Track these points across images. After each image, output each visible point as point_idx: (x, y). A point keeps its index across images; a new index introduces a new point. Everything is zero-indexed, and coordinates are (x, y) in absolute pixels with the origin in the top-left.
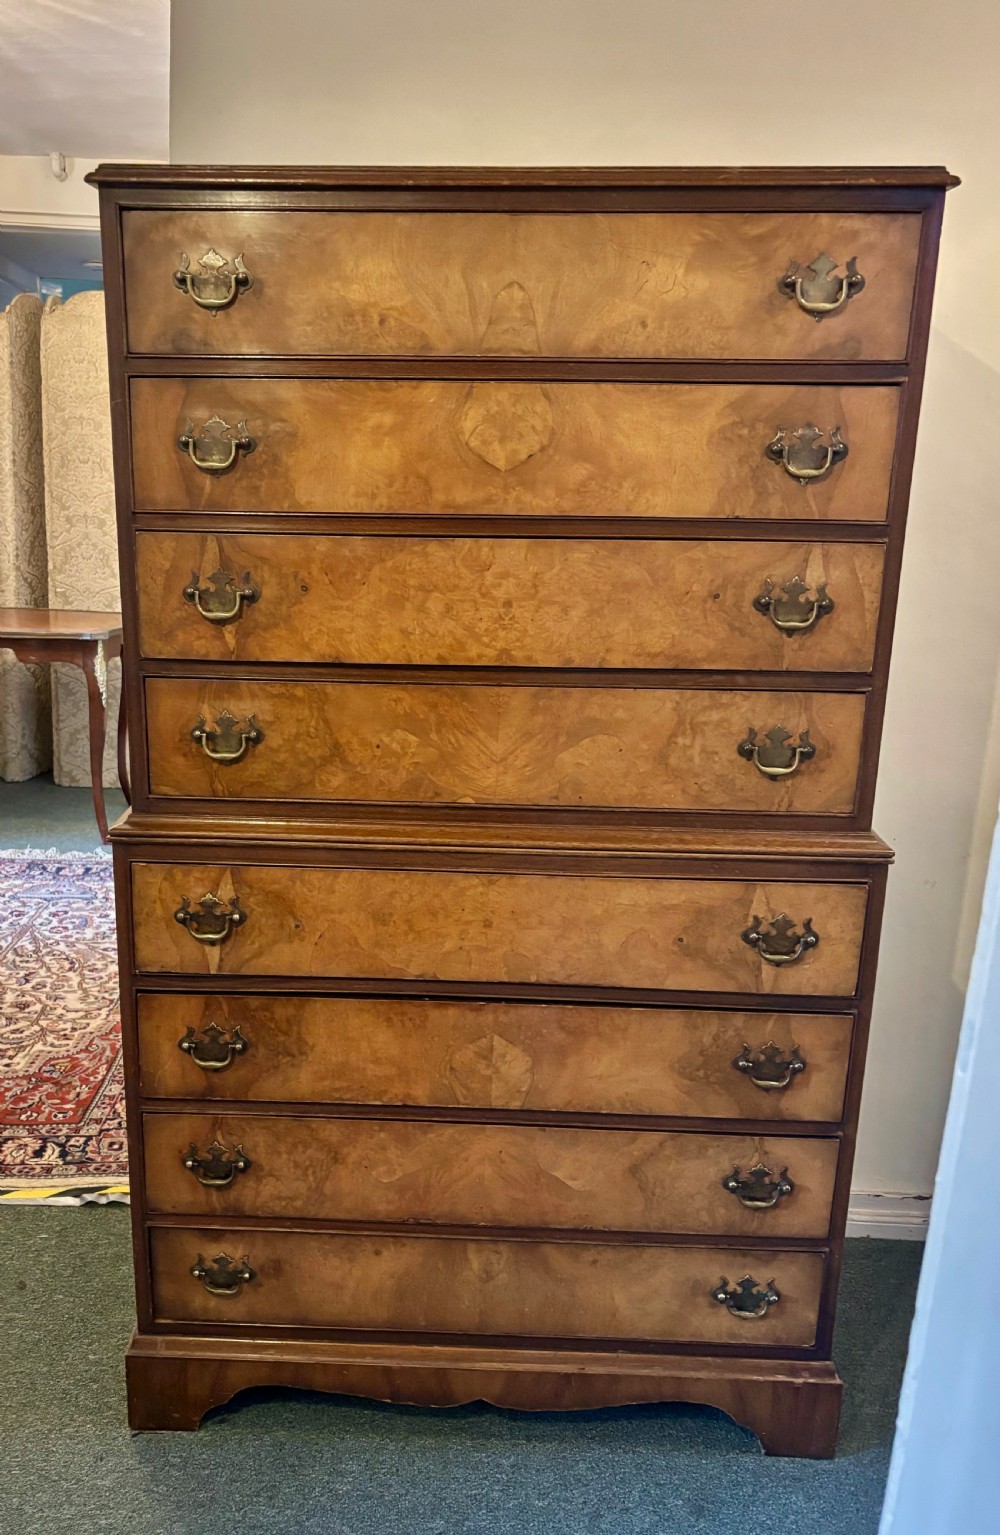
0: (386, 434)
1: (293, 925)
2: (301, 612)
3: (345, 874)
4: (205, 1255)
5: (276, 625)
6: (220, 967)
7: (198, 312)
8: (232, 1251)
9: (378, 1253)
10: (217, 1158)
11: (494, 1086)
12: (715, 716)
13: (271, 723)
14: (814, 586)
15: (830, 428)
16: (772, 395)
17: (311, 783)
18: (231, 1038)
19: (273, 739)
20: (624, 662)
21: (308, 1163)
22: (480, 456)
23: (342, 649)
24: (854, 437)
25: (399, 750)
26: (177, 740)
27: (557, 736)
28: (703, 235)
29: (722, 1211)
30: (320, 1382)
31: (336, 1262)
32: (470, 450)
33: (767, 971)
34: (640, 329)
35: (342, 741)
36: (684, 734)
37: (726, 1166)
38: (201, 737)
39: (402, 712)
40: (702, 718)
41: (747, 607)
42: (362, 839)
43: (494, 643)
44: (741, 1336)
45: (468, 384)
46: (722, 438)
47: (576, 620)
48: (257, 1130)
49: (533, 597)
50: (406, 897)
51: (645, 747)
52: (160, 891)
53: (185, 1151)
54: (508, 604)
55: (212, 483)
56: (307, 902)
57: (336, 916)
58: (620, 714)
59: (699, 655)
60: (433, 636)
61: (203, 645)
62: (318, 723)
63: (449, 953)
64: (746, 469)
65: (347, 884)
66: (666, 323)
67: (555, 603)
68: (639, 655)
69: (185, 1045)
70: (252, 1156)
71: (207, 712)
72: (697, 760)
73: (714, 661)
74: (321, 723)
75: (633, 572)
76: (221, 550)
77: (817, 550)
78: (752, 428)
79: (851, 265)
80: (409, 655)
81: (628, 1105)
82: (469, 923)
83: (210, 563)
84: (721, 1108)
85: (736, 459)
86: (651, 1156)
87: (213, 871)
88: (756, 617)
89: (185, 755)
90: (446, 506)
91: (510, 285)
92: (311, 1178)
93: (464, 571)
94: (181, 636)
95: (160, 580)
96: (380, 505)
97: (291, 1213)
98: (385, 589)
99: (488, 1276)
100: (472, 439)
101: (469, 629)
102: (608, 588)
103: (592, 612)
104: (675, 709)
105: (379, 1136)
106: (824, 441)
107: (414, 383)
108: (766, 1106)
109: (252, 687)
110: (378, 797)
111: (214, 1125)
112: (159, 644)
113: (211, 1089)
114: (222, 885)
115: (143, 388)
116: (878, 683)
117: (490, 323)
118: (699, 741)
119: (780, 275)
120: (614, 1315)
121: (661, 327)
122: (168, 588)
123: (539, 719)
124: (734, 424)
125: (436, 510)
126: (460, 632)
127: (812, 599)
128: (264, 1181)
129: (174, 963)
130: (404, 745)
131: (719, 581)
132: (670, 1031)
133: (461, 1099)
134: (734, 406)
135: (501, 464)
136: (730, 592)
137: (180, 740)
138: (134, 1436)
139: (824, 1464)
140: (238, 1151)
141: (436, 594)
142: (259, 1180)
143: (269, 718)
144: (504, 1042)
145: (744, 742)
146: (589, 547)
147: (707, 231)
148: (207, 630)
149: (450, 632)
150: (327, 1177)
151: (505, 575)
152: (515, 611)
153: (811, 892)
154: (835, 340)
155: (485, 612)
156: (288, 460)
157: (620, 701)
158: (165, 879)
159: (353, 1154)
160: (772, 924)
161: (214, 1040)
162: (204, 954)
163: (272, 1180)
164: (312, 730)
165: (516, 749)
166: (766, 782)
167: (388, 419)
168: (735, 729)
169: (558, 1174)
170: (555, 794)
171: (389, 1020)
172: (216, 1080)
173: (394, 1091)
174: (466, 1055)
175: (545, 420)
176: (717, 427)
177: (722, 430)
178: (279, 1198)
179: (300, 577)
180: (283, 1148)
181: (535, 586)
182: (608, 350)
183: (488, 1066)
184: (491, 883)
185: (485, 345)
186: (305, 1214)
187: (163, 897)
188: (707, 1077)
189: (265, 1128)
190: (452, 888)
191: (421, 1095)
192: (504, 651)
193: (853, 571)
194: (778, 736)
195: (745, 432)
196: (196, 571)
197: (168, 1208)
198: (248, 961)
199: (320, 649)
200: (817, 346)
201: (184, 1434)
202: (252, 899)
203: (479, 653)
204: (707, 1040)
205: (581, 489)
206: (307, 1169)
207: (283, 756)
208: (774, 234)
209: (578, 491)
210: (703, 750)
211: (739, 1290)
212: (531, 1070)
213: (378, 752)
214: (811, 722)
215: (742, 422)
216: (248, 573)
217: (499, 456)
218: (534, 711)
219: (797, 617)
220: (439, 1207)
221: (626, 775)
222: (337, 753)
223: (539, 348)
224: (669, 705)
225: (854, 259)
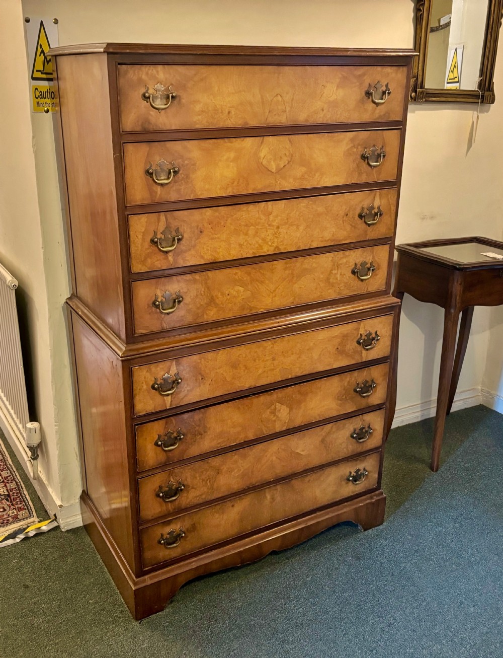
0: (231, 162)
1: (201, 379)
2: (200, 242)
3: (221, 352)
4: (164, 533)
5: (190, 250)
6: (171, 405)
7: (153, 111)
8: (176, 527)
9: (233, 506)
10: (170, 489)
11: (276, 423)
12: (344, 260)
13: (186, 292)
14: (377, 207)
15: (380, 147)
16: (363, 135)
17: (203, 315)
18: (177, 434)
19: (187, 300)
20: (317, 245)
21: (207, 478)
22: (266, 168)
23: (216, 256)
24: (388, 149)
25: (237, 295)
26: (146, 308)
27: (293, 278)
28: (342, 74)
29: (350, 446)
30: (215, 568)
31: (217, 516)
32: (263, 165)
33: (364, 352)
34: (321, 111)
35: (214, 295)
36: (335, 269)
37: (352, 430)
38: (159, 305)
39: (237, 278)
40: (340, 262)
41: (357, 217)
42: (227, 335)
43: (273, 244)
44: (356, 491)
45: (262, 138)
46: (348, 153)
47: (301, 230)
48: (187, 471)
49: (286, 223)
50: (244, 355)
51: (322, 276)
52: (145, 377)
53: (157, 490)
54: (278, 227)
55: (161, 190)
56: (206, 367)
57: (218, 371)
58: (314, 265)
59: (341, 238)
60: (250, 245)
61: (158, 263)
62: (204, 289)
63: (260, 374)
64: (355, 164)
65: (222, 356)
66: (330, 109)
67: (294, 225)
68: (322, 241)
69: (160, 443)
70: (185, 483)
71: (159, 293)
72: (339, 279)
73: (346, 240)
74: (206, 288)
75: (321, 209)
76: (167, 220)
77: (378, 193)
78: (357, 148)
79: (387, 86)
80: (242, 254)
81: (321, 416)
82: (267, 360)
83: (162, 226)
84: (350, 408)
85: (352, 161)
86: (329, 433)
87: (168, 363)
88: (359, 221)
89: (150, 314)
90: (255, 189)
91: (277, 95)
92: (209, 484)
93: (262, 217)
94: (149, 261)
95: (140, 237)
96: (229, 192)
97: (201, 501)
98: (232, 227)
99: (273, 499)
100: (264, 161)
101: (264, 240)
102: (312, 216)
103: (308, 227)
104: (332, 260)
105: (235, 457)
106: (379, 152)
107: (242, 139)
108: (363, 403)
109: (178, 278)
110: (230, 315)
111: (169, 474)
112: (140, 266)
113: (168, 459)
114: (171, 369)
115: (130, 149)
116: (392, 239)
117: (269, 112)
118: (340, 271)
119: (366, 89)
120: (316, 498)
121: (329, 111)
122: (143, 239)
123: (287, 272)
124: (352, 147)
125: (250, 192)
126: (260, 241)
127: (376, 211)
128: (190, 492)
129: (151, 408)
130: (238, 291)
131: (348, 209)
132: (334, 385)
133: (265, 432)
134: (352, 140)
135: (274, 170)
136: (351, 213)
137: (148, 307)
138: (140, 623)
139: (381, 527)
140: (180, 482)
141: (252, 227)
142: (188, 492)
143: (185, 290)
144: (280, 405)
145: (353, 269)
146: (306, 201)
147: (344, 73)
148: (161, 256)
149: (257, 242)
150: (215, 481)
151: (277, 216)
152: (280, 230)
153: (377, 321)
154: (382, 114)
155: (270, 232)
156: (193, 176)
157: (314, 260)
158: (147, 371)
159: (224, 468)
160: (366, 336)
161: (170, 437)
162: (164, 400)
163: (193, 490)
164: (203, 293)
165: (279, 286)
166: (360, 283)
167: (232, 155)
168: (351, 264)
169: (298, 451)
170: (292, 301)
171: (239, 408)
172: (170, 455)
173: (241, 437)
174: (267, 414)
175: (289, 151)
176: (346, 148)
177: (348, 150)
178: (196, 497)
179: (200, 227)
180: (197, 475)
181: (287, 219)
182: (312, 121)
183: (274, 416)
184: (275, 342)
185: (268, 121)
186: (207, 500)
187: (147, 380)
188: (346, 397)
189: (190, 469)
190: (261, 348)
191: (251, 436)
192: (277, 247)
193: (388, 200)
194: (364, 264)
195: (355, 150)
196: (156, 230)
197: (150, 518)
198: (182, 399)
199: (208, 257)
200: (377, 116)
201: (161, 613)
202: (184, 372)
203: (267, 250)
204: (346, 384)
205: (302, 178)
206: (207, 480)
207: (190, 306)
208: (364, 74)
209: (301, 179)
210: (341, 275)
211: (355, 474)
212: (289, 413)
213: (229, 297)
214: (373, 257)
215: (354, 146)
216: (178, 228)
217: (273, 167)
218: (285, 269)
219: (372, 219)
220: (256, 479)
221: (316, 289)
222: (212, 301)
223: (287, 121)
224: (330, 259)
225: (388, 83)
